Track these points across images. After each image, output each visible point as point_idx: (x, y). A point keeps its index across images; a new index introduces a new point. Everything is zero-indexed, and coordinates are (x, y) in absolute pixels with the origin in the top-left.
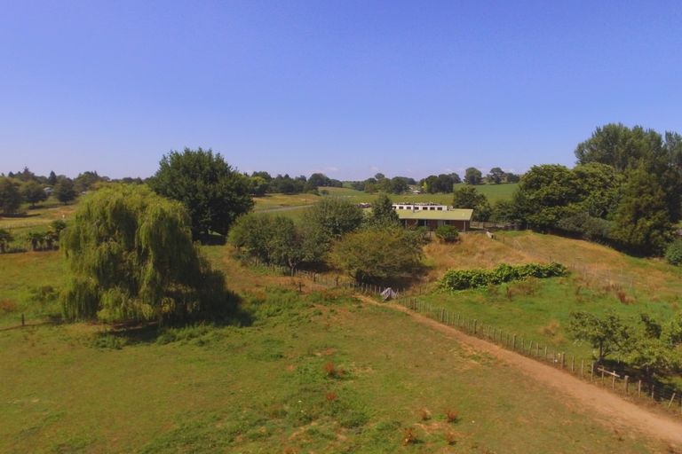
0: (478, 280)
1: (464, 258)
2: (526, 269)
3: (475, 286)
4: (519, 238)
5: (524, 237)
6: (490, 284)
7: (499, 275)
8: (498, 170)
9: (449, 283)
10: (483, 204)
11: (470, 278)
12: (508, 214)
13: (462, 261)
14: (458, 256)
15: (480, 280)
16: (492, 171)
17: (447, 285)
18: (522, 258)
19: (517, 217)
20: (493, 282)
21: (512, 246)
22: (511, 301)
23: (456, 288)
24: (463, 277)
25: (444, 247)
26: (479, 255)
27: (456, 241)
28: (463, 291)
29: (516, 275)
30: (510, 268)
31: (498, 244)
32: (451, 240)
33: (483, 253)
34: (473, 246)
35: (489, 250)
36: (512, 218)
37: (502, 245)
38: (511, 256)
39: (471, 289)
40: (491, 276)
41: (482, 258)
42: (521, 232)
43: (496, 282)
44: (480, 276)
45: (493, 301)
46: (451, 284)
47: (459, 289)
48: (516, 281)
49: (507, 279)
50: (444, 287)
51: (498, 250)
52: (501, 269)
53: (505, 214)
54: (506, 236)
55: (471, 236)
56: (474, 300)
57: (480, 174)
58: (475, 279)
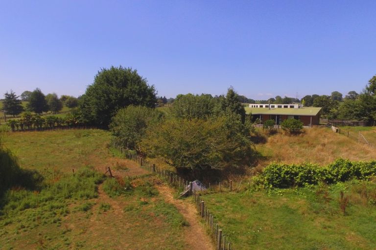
0: (307, 178)
1: (303, 150)
2: (371, 167)
3: (300, 185)
4: (365, 132)
5: (371, 132)
6: (320, 184)
7: (334, 173)
8: (354, 92)
9: (268, 179)
10: (337, 108)
11: (296, 174)
12: (355, 113)
13: (300, 153)
14: (297, 147)
15: (309, 178)
16: (350, 93)
17: (266, 182)
18: (367, 152)
19: (364, 115)
20: (325, 181)
21: (357, 140)
22: (346, 214)
23: (275, 186)
24: (287, 173)
25: (286, 138)
26: (320, 147)
27: (299, 133)
28: (284, 190)
29: (358, 174)
30: (350, 165)
31: (342, 137)
32: (295, 132)
33: (324, 145)
34: (316, 138)
35: (332, 142)
36: (358, 116)
37: (347, 138)
38: (354, 150)
39: (295, 189)
40: (323, 174)
41: (322, 150)
42: (368, 128)
43: (330, 181)
44: (309, 172)
45: (317, 213)
46: (270, 181)
47: (281, 187)
48: (357, 181)
49: (345, 178)
50: (262, 183)
51: (340, 143)
52: (337, 166)
53: (352, 112)
54: (351, 131)
55: (315, 130)
56: (293, 206)
57: (341, 95)
58: (302, 176)
